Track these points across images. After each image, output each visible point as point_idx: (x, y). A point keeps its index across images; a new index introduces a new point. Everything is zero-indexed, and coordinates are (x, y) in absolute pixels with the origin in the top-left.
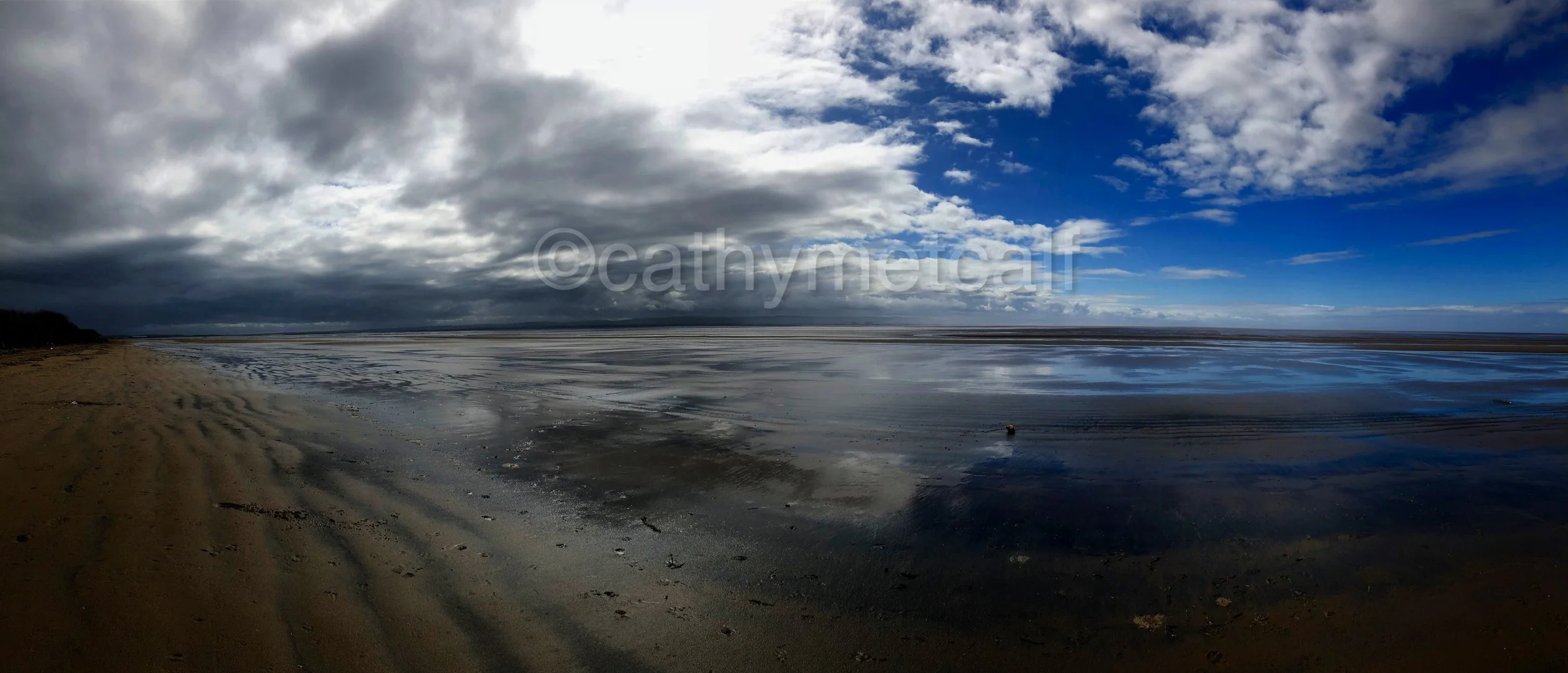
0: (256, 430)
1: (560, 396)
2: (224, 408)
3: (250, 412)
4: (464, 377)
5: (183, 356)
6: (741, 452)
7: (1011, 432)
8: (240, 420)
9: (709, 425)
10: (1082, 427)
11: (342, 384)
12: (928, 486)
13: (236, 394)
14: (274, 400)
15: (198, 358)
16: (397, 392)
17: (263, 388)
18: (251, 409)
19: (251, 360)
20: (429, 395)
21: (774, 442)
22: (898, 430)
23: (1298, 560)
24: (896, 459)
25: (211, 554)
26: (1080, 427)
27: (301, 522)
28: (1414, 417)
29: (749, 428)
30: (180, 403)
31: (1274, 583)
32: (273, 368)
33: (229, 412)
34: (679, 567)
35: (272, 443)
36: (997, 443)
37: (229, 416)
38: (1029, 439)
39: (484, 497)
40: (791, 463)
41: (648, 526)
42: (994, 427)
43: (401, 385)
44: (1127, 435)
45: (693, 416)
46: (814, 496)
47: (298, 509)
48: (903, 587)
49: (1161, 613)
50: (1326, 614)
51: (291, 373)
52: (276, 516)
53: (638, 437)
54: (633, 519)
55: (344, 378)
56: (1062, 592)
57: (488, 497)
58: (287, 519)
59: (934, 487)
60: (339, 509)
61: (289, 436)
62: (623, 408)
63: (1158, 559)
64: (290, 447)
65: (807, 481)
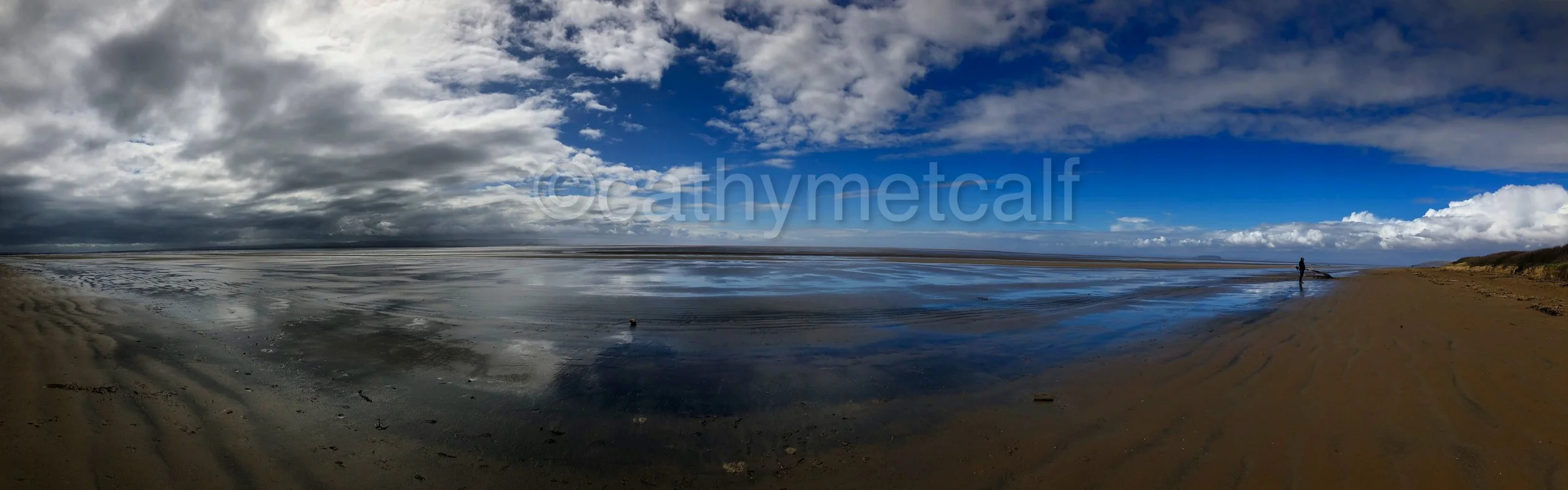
0: (82, 326)
1: (306, 299)
2: (58, 310)
3: (78, 313)
4: (236, 285)
5: (29, 270)
6: (434, 341)
7: (633, 324)
8: (69, 319)
9: (410, 321)
10: (685, 320)
11: (151, 289)
12: (571, 365)
13: (69, 299)
14: (100, 303)
15: (41, 271)
16: (189, 295)
17: (92, 294)
18: (80, 310)
19: (84, 272)
20: (211, 297)
21: (459, 334)
22: (550, 323)
23: (844, 419)
24: (547, 345)
25: (36, 426)
26: (683, 321)
27: (112, 395)
28: (925, 311)
29: (441, 323)
30: (22, 307)
31: (826, 436)
32: (102, 278)
33: (62, 313)
34: (385, 429)
35: (96, 336)
36: (622, 333)
37: (62, 316)
38: (645, 330)
39: (247, 374)
40: (472, 349)
41: (363, 397)
42: (621, 321)
43: (192, 290)
44: (717, 326)
45: (399, 315)
46: (489, 374)
47: (111, 385)
48: (552, 441)
49: (743, 461)
50: (864, 459)
51: (115, 282)
52: (93, 392)
53: (358, 330)
54: (352, 392)
55: (152, 285)
56: (671, 446)
57: (250, 374)
58: (101, 393)
59: (577, 366)
60: (141, 384)
61: (109, 329)
62: (349, 308)
63: (741, 419)
64: (109, 338)
65: (482, 363)
